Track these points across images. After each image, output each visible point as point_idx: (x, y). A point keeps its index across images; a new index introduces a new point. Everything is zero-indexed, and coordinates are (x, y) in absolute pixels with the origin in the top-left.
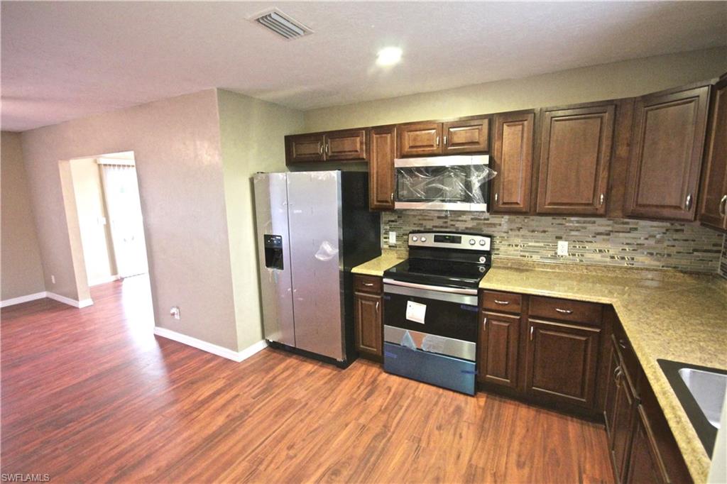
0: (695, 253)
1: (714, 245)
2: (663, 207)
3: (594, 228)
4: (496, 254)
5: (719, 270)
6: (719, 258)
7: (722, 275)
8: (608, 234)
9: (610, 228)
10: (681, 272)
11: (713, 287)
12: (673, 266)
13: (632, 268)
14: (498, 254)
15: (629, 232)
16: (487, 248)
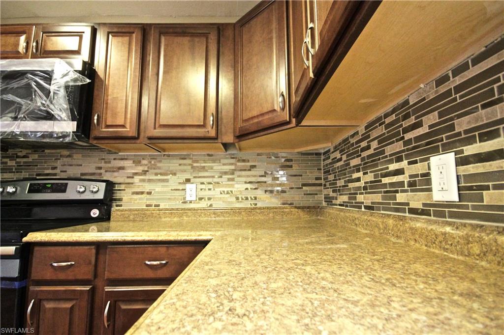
0: (304, 188)
1: (317, 179)
2: (262, 115)
3: (219, 167)
4: (117, 206)
5: (324, 203)
6: (321, 191)
7: (326, 206)
8: (233, 174)
9: (233, 167)
10: (296, 207)
11: (322, 218)
12: (289, 202)
13: (255, 208)
14: (121, 206)
15: (250, 170)
16: (100, 196)
